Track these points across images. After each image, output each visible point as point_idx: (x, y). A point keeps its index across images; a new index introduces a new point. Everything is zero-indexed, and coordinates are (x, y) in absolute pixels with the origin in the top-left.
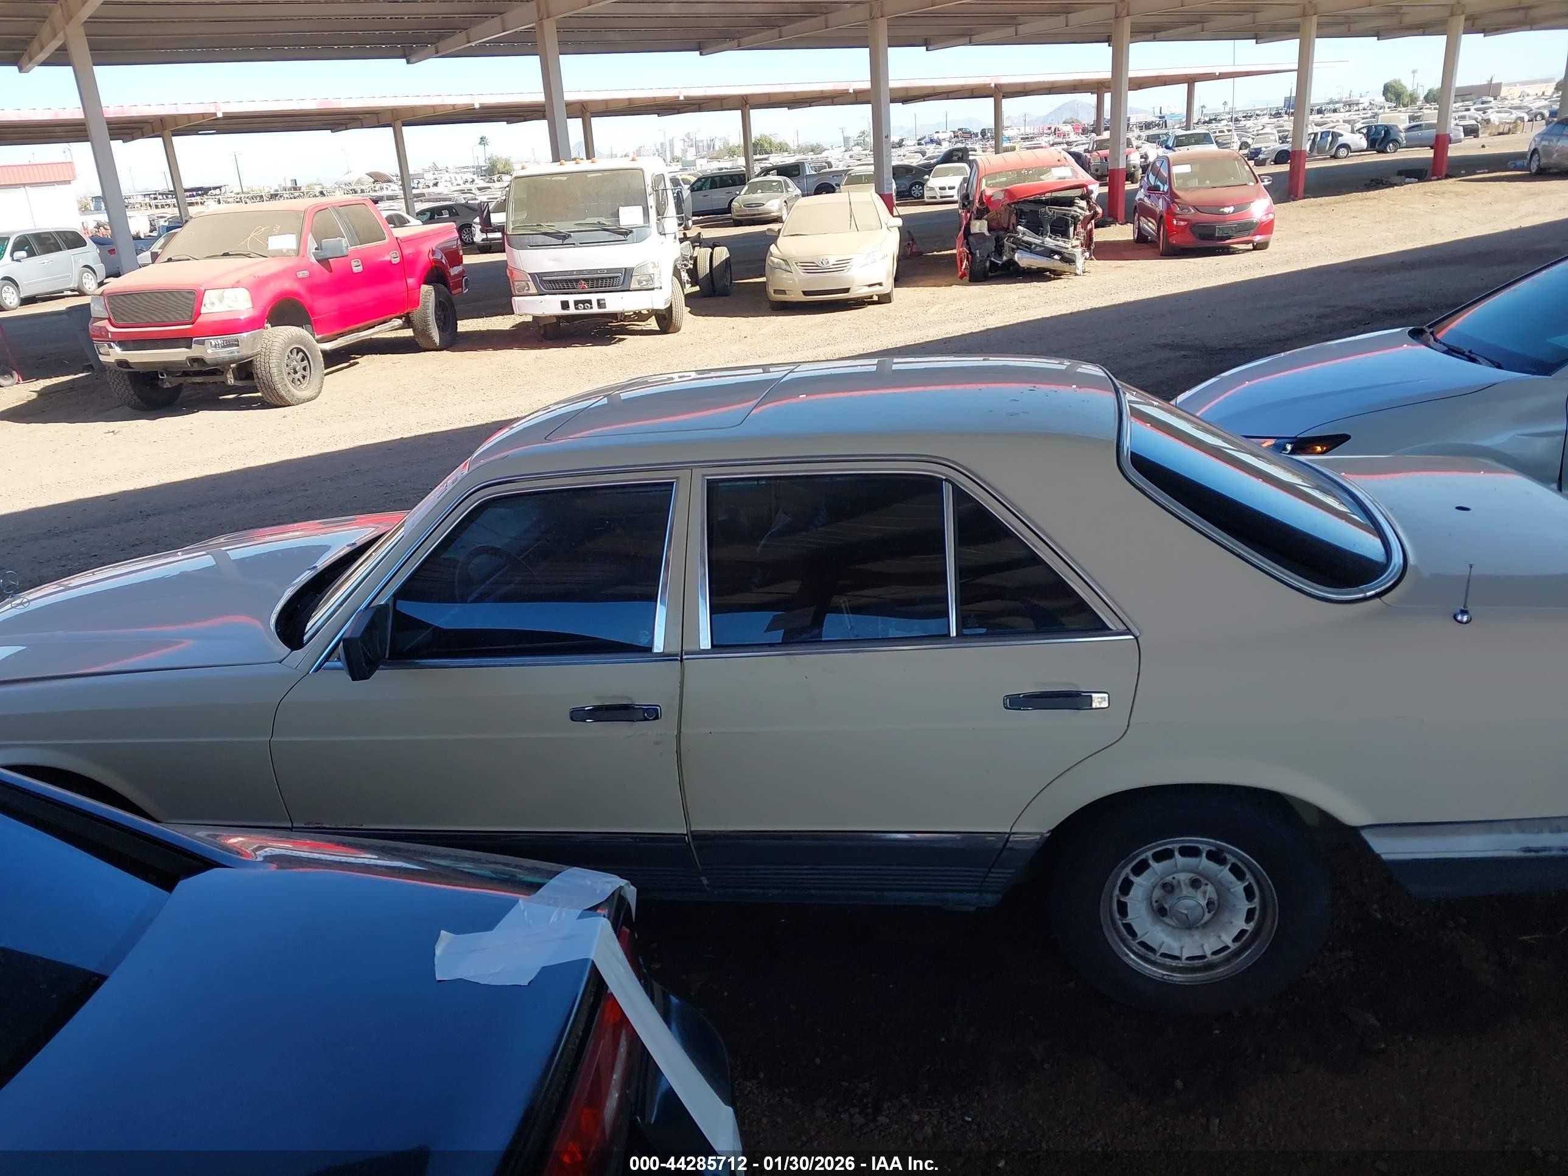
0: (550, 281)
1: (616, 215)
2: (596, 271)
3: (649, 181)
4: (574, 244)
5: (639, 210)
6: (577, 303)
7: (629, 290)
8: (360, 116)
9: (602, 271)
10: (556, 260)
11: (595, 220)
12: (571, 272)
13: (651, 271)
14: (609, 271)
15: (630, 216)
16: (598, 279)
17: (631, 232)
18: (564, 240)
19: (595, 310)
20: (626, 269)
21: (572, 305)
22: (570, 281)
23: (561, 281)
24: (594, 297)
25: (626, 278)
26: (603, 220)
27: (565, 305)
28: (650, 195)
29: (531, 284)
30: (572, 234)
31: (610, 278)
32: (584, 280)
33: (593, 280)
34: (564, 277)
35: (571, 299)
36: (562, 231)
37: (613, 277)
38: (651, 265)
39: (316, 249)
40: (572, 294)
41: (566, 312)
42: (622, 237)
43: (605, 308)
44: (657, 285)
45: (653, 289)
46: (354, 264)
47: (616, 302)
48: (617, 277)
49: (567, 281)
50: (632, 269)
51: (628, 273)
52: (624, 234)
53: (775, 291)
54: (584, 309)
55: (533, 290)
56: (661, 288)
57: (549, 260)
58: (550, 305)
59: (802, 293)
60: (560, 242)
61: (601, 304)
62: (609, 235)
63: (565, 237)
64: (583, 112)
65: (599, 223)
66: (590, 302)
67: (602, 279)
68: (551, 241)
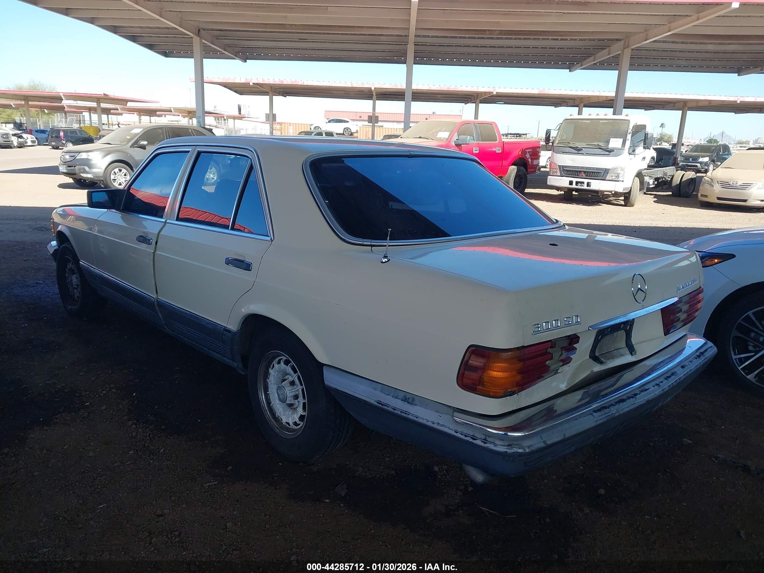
0: (567, 170)
1: (608, 142)
2: (590, 168)
3: (631, 127)
4: (583, 154)
5: (621, 140)
6: (577, 183)
7: (605, 180)
8: (567, 101)
9: (593, 168)
10: (573, 160)
11: (596, 143)
12: (578, 167)
13: (619, 172)
14: (597, 169)
15: (615, 143)
16: (590, 172)
17: (613, 151)
18: (578, 151)
19: (585, 187)
20: (606, 169)
21: (574, 183)
22: (577, 171)
23: (572, 171)
24: (586, 181)
25: (605, 173)
26: (601, 144)
27: (571, 183)
28: (629, 134)
29: (558, 171)
30: (583, 149)
31: (597, 172)
32: (584, 172)
33: (588, 172)
34: (574, 169)
35: (575, 180)
36: (579, 147)
37: (599, 173)
38: (619, 169)
39: (457, 139)
40: (577, 178)
41: (571, 186)
42: (608, 153)
43: (590, 187)
44: (621, 179)
45: (618, 181)
46: (474, 149)
47: (596, 185)
48: (600, 173)
49: (575, 171)
50: (609, 170)
51: (607, 171)
52: (609, 152)
53: (702, 195)
54: (581, 186)
55: (559, 174)
56: (623, 181)
57: (569, 160)
58: (564, 182)
59: (716, 198)
60: (577, 152)
61: (588, 184)
62: (602, 151)
63: (580, 150)
64: (684, 106)
65: (598, 144)
66: (583, 183)
67: (593, 172)
68: (574, 151)
